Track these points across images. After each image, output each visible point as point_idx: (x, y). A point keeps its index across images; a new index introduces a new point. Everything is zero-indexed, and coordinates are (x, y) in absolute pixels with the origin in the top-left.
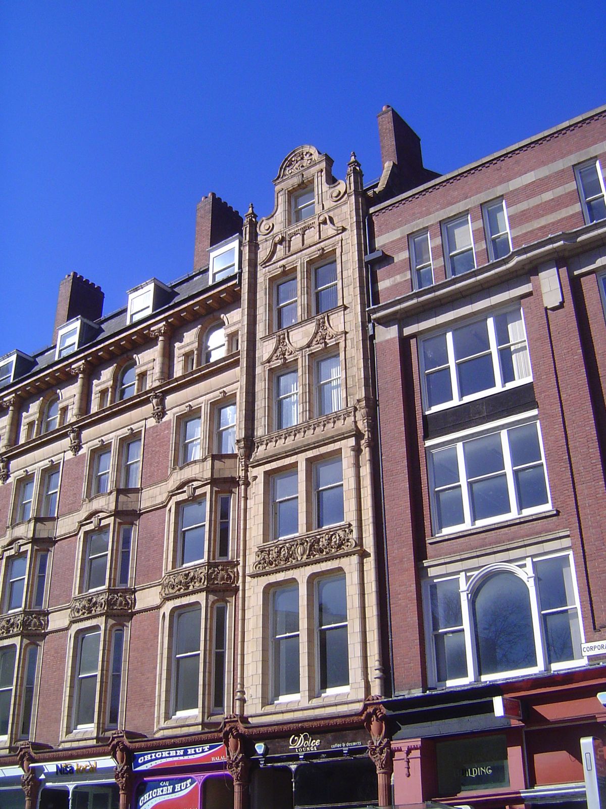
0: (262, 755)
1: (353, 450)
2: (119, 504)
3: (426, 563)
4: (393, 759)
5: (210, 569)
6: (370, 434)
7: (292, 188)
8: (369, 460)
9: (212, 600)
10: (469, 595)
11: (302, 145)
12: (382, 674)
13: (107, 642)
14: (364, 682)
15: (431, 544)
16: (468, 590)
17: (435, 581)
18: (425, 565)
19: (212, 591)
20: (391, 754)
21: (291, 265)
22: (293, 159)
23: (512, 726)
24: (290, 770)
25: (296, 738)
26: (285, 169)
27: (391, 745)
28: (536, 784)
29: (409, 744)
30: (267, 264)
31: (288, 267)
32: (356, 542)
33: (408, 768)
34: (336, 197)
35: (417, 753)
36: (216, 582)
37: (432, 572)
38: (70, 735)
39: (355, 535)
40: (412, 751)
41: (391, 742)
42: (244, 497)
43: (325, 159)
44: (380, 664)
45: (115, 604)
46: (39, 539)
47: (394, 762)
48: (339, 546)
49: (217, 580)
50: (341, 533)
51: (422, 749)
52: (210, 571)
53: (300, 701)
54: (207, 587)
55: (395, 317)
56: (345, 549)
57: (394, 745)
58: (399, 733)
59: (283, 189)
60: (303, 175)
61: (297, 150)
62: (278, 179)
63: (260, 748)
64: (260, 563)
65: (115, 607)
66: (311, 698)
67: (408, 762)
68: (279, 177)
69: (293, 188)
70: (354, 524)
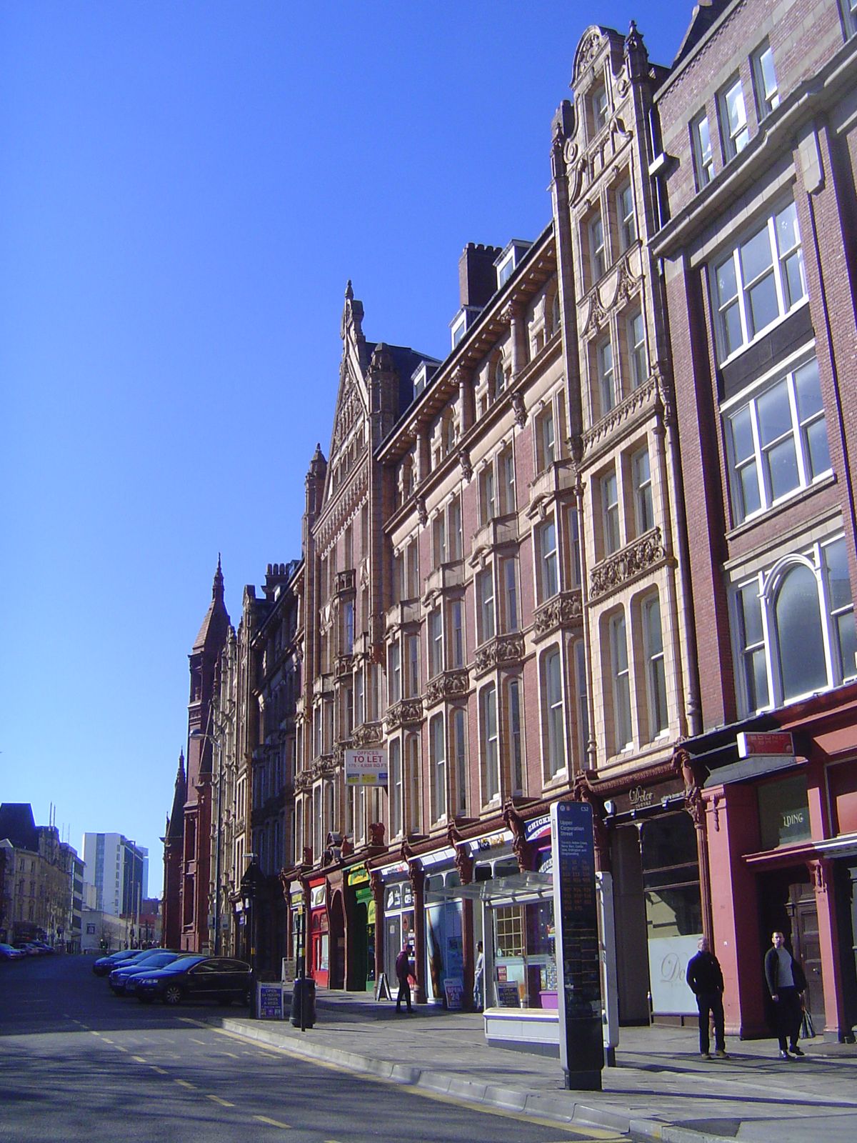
0: (611, 813)
1: (656, 433)
2: (498, 536)
3: (727, 565)
4: (706, 810)
5: (564, 601)
6: (669, 408)
7: (587, 90)
8: (670, 443)
9: (569, 638)
10: (768, 600)
11: (587, 26)
12: (694, 709)
13: (502, 699)
14: (680, 720)
15: (731, 539)
16: (765, 594)
17: (740, 586)
18: (726, 568)
19: (568, 627)
20: (703, 804)
21: (595, 198)
22: (584, 49)
23: (799, 763)
24: (636, 828)
25: (634, 792)
26: (579, 66)
27: (701, 794)
28: (839, 832)
29: (715, 792)
30: (576, 202)
31: (593, 200)
32: (664, 550)
33: (717, 821)
34: (623, 90)
35: (723, 802)
36: (571, 616)
37: (735, 575)
38: (487, 806)
39: (663, 542)
40: (720, 800)
41: (702, 791)
42: (579, 510)
43: (610, 39)
44: (692, 698)
45: (505, 654)
46: (448, 588)
47: (707, 814)
48: (651, 558)
49: (572, 614)
50: (651, 541)
51: (726, 795)
52: (564, 604)
53: (633, 750)
54: (561, 624)
55: (678, 245)
56: (657, 561)
57: (705, 793)
58: (709, 781)
59: (579, 95)
60: (593, 68)
61: (585, 34)
62: (573, 81)
63: (608, 806)
64: (594, 590)
65: (506, 658)
66: (642, 744)
67: (717, 814)
68: (574, 79)
69: (589, 90)
70: (662, 527)
